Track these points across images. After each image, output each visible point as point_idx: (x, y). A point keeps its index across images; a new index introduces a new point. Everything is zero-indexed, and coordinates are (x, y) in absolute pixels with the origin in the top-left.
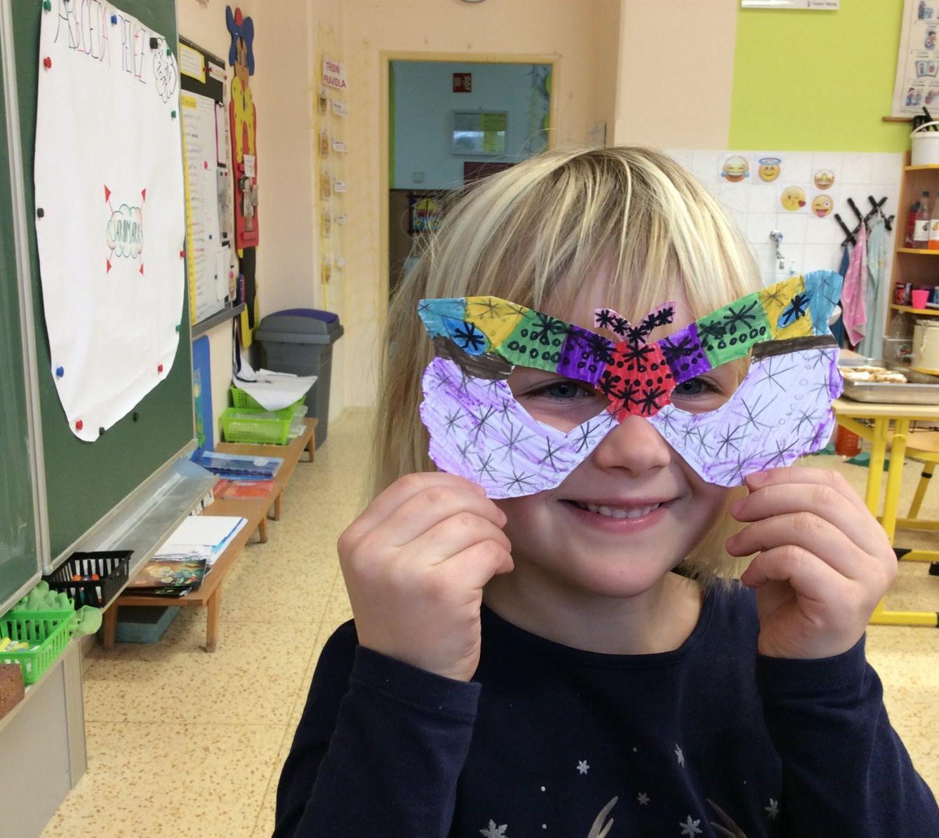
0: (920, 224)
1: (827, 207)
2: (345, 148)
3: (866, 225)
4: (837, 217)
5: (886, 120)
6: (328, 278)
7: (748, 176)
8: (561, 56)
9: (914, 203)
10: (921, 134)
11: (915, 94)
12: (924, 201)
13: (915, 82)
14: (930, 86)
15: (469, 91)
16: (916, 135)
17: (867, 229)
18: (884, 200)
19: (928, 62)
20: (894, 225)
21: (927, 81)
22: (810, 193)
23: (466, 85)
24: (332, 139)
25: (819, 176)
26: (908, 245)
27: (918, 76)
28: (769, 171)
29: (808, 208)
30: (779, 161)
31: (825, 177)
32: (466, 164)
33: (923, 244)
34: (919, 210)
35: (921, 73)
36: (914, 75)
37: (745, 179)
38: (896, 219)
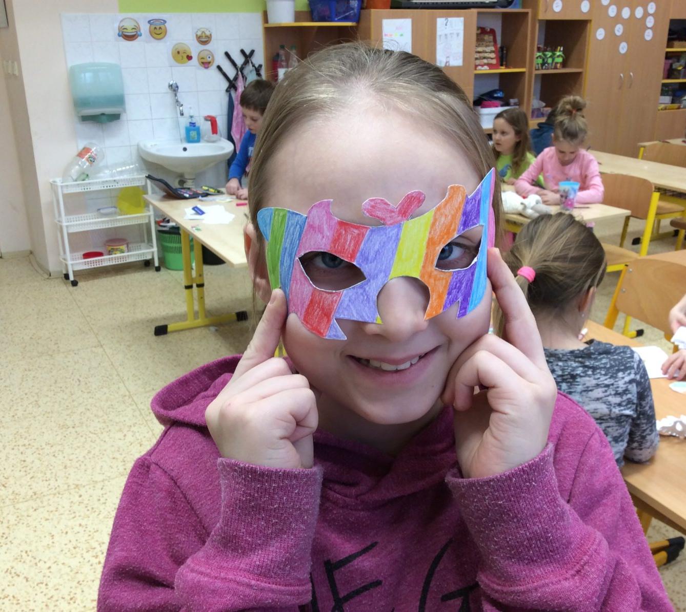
0: (281, 71)
1: (209, 60)
3: (242, 74)
4: (219, 68)
7: (141, 35)
9: (275, 54)
12: (282, 52)
17: (243, 77)
18: (252, 52)
20: (263, 72)
22: (195, 49)
25: (199, 33)
28: (158, 30)
29: (195, 61)
30: (165, 22)
31: (204, 35)
34: (279, 59)
37: (139, 38)
38: (263, 68)
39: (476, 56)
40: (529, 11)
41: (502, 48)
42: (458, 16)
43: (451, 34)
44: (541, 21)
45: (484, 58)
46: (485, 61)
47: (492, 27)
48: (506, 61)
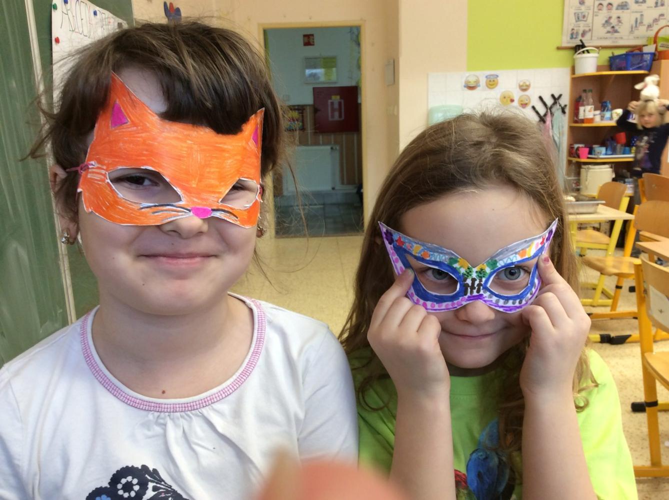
0: (581, 109)
1: (526, 102)
3: (551, 111)
4: (534, 108)
5: (559, 48)
7: (479, 86)
8: (365, 21)
9: (578, 96)
10: (580, 56)
11: (575, 32)
12: (584, 95)
13: (575, 25)
14: (584, 27)
15: (313, 45)
16: (577, 56)
17: (551, 113)
18: (560, 96)
19: (582, 13)
20: (567, 110)
21: (582, 24)
22: (517, 94)
23: (311, 41)
25: (521, 84)
26: (576, 122)
27: (576, 21)
28: (492, 82)
29: (516, 103)
30: (497, 76)
31: (524, 85)
32: (314, 89)
33: (582, 121)
34: (581, 100)
35: (578, 19)
36: (574, 21)
37: (478, 88)
38: (568, 107)
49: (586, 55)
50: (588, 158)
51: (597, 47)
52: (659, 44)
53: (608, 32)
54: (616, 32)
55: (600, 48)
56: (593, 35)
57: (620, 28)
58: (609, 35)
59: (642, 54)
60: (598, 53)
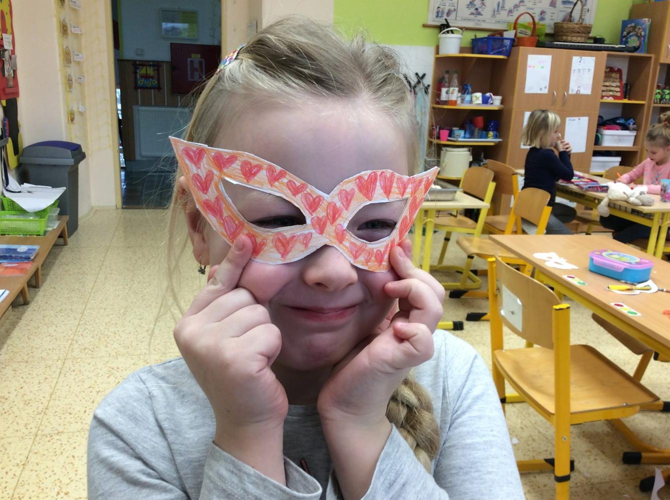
0: (444, 90)
2: (81, 31)
3: (414, 90)
5: (425, 26)
6: (72, 120)
9: (440, 77)
10: (444, 35)
12: (446, 76)
14: (449, 6)
16: (442, 35)
18: (424, 75)
20: (430, 90)
21: (447, 3)
24: (71, 24)
26: (438, 103)
32: (171, 44)
33: (446, 103)
34: (444, 82)
38: (431, 87)
39: (603, 89)
40: (653, 56)
41: (626, 85)
42: (591, 56)
43: (583, 69)
44: (662, 65)
45: (611, 91)
46: (611, 93)
47: (620, 67)
48: (629, 95)
49: (450, 35)
50: (448, 140)
51: (461, 28)
52: (519, 31)
53: (472, 14)
54: (479, 14)
55: (464, 29)
56: (458, 15)
57: (483, 10)
58: (472, 16)
59: (502, 39)
60: (462, 34)
